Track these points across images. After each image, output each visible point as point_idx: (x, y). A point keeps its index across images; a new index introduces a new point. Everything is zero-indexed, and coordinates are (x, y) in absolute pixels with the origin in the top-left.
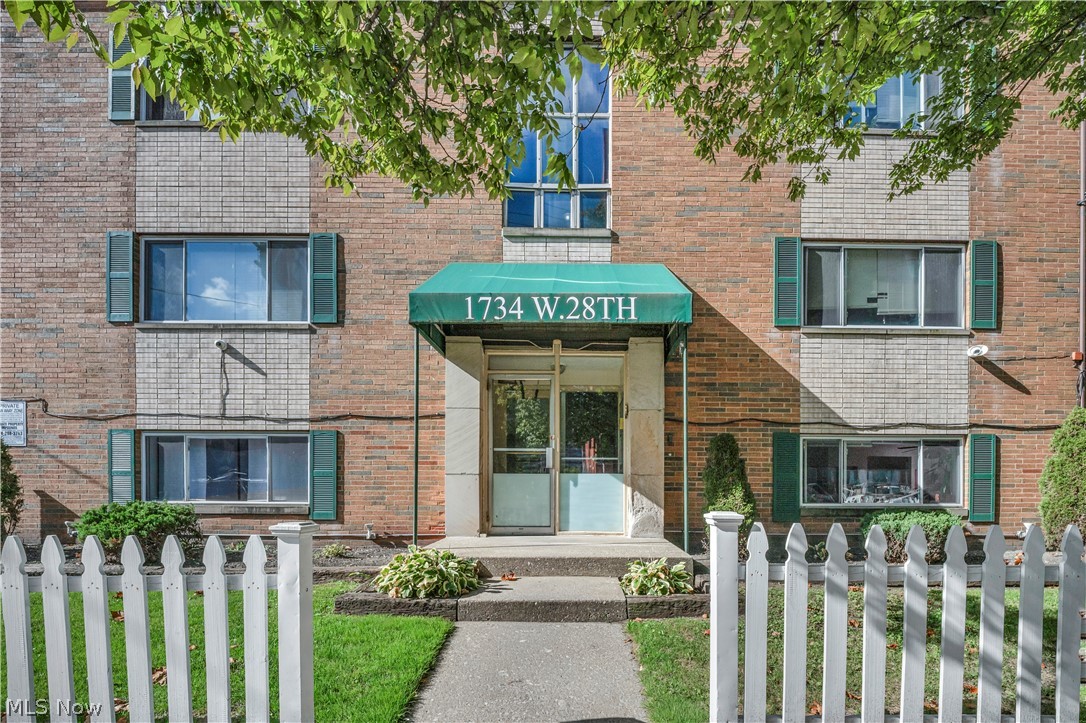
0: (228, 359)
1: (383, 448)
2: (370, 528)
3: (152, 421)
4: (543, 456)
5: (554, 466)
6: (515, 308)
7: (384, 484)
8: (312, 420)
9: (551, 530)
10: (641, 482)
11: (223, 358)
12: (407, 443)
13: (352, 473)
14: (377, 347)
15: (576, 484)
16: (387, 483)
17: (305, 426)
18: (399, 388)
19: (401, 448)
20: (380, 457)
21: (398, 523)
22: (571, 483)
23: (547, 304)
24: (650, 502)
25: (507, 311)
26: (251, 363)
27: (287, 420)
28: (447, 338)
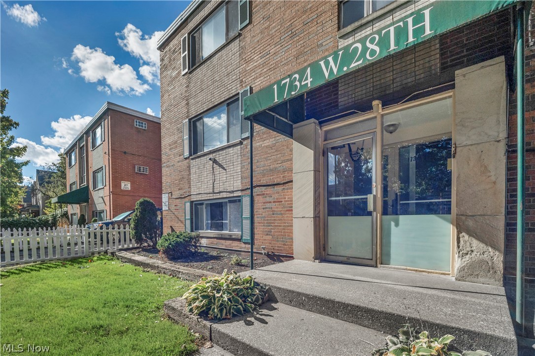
0: (215, 165)
1: (270, 202)
2: (264, 249)
3: (195, 197)
4: (365, 202)
5: (375, 209)
6: (306, 79)
7: (271, 223)
8: (242, 190)
9: (373, 262)
10: (470, 223)
11: (213, 165)
12: (282, 198)
13: (258, 217)
14: (267, 144)
15: (397, 225)
16: (273, 223)
17: (239, 194)
18: (277, 166)
19: (279, 202)
20: (269, 208)
21: (278, 247)
22: (393, 224)
23: (332, 63)
24: (482, 245)
25: (300, 84)
26: (222, 165)
27: (233, 192)
28: (294, 126)
